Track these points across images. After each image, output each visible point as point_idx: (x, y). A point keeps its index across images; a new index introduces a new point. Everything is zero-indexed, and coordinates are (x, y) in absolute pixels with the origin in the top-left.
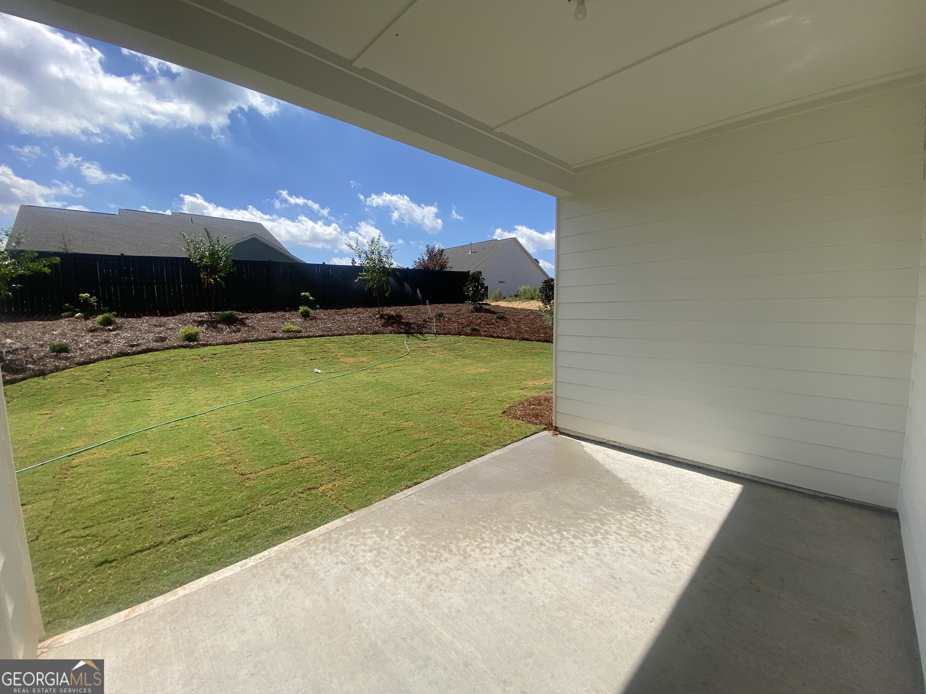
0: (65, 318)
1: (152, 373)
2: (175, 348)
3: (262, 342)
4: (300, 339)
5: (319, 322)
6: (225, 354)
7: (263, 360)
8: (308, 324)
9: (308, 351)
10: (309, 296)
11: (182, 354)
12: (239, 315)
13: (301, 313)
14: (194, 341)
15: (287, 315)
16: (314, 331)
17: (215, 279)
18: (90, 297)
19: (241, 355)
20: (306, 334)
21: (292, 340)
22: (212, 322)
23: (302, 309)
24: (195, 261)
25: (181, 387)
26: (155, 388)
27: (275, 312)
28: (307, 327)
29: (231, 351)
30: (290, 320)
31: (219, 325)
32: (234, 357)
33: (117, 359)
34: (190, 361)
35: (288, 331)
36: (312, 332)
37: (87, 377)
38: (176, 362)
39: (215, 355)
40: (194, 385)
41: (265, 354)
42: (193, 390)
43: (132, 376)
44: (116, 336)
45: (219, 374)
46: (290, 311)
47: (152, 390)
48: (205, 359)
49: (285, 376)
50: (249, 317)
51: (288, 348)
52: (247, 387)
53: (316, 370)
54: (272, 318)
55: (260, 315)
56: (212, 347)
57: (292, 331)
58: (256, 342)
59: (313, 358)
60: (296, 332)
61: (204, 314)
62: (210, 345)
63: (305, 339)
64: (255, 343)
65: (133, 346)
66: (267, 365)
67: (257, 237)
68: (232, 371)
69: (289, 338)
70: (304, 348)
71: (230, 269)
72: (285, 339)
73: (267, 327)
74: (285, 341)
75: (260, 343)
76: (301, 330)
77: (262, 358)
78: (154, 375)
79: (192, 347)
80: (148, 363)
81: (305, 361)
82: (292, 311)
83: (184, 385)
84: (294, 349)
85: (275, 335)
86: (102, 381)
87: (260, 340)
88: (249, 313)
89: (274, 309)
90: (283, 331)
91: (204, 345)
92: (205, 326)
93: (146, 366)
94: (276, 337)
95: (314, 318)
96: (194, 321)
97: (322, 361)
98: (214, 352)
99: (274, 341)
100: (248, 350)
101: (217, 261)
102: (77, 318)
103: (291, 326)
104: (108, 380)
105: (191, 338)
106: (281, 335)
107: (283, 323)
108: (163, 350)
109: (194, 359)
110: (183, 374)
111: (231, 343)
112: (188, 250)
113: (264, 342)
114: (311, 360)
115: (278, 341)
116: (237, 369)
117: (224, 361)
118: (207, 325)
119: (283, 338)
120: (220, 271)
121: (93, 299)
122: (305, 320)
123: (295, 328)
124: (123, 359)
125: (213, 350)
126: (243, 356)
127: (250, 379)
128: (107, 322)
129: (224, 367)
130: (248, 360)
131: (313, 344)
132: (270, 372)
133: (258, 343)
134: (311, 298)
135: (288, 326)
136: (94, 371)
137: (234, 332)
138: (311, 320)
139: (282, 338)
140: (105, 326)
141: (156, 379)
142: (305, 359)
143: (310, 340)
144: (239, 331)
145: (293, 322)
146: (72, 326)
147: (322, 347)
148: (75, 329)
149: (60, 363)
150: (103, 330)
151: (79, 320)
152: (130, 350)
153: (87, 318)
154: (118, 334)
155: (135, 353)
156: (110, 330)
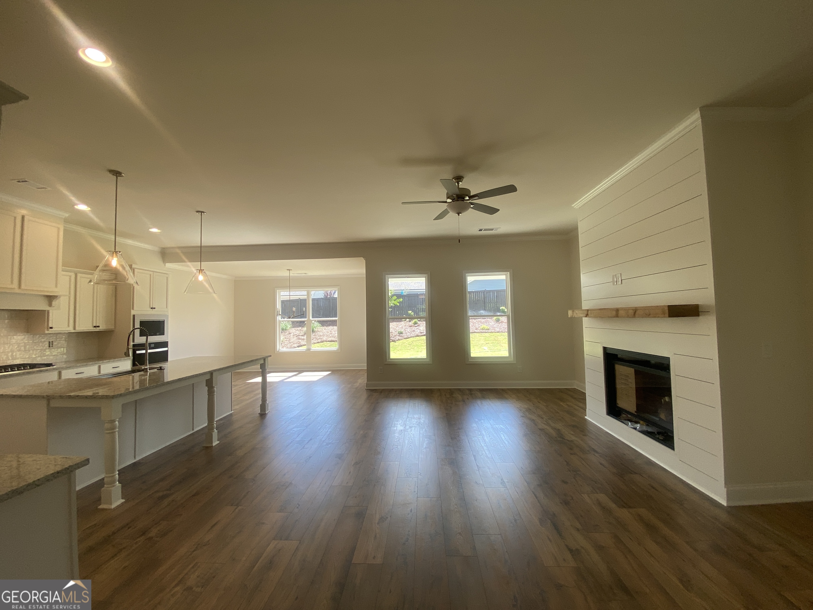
0: (404, 321)
18: (412, 313)
33: (416, 337)
44: (417, 329)
60: (487, 329)
65: (421, 333)
76: (489, 329)
86: (410, 345)
128: (415, 323)
146: (405, 324)
147: (495, 338)
148: (406, 325)
149: (400, 338)
150: (414, 326)
151: (407, 322)
152: (420, 334)
153: (410, 321)
154: (418, 328)
155: (421, 336)
156: (416, 327)
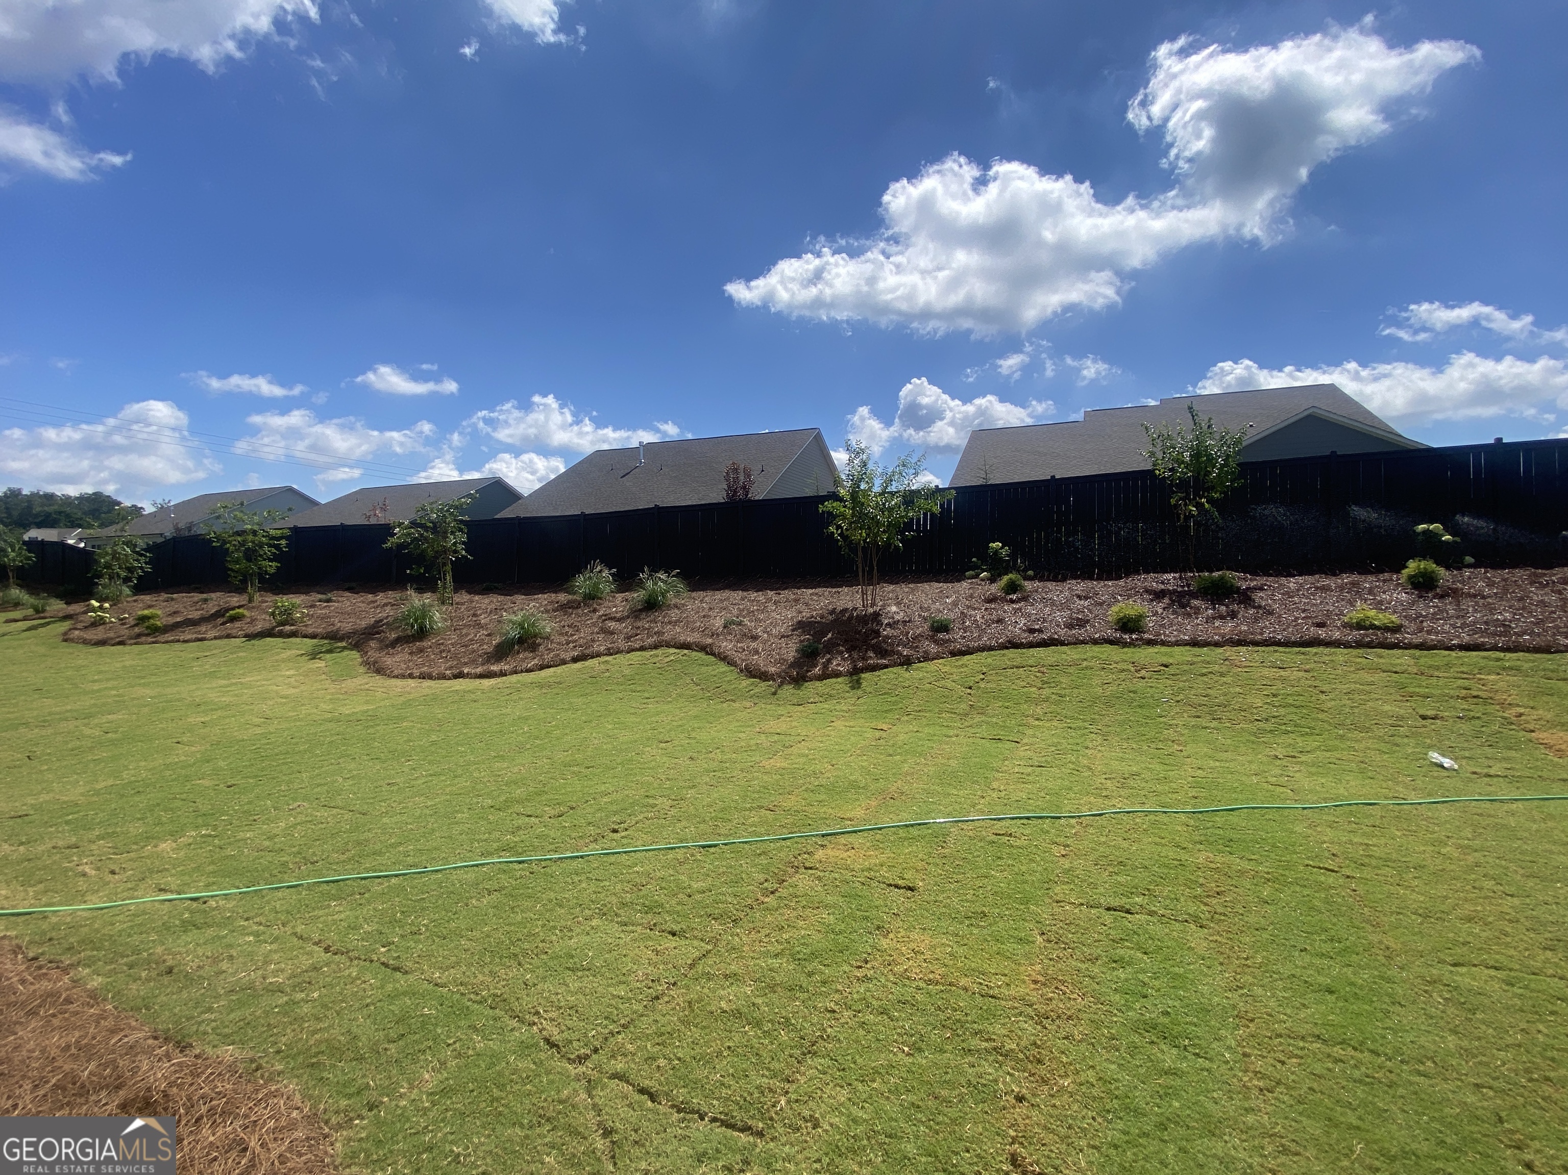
0: (968, 579)
1: (1045, 686)
2: (1095, 642)
3: (1281, 649)
4: (1395, 651)
5: (1468, 604)
6: (1185, 667)
7: (1274, 696)
8: (1429, 607)
9: (1417, 690)
10: (1443, 532)
11: (1104, 657)
12: (1245, 579)
13: (1410, 577)
14: (1131, 631)
15: (1368, 582)
16: (1444, 629)
17: (1199, 506)
18: (1002, 548)
19: (1222, 675)
20: (1417, 640)
21: (1369, 650)
22: (1181, 595)
23: (1413, 566)
24: (1164, 472)
25: (1080, 728)
26: (1038, 719)
27: (1335, 575)
28: (1421, 616)
29: (1203, 662)
30: (1375, 595)
31: (1195, 602)
32: (1205, 679)
33: (1002, 652)
34: (1113, 673)
35: (1359, 626)
36: (1437, 633)
37: (955, 677)
38: (1089, 672)
39: (1166, 666)
40: (1105, 729)
41: (1283, 680)
42: (1099, 739)
43: (1014, 687)
44: (1016, 611)
45: (1163, 714)
46: (1379, 571)
47: (1031, 721)
48: (1143, 673)
49: (1328, 754)
50: (1266, 585)
51: (1353, 672)
52: (1212, 763)
53: (1436, 755)
54: (1324, 589)
55: (1292, 583)
56: (1164, 649)
57: (1373, 627)
58: (1267, 646)
59: (1430, 713)
60: (1386, 629)
61: (1170, 576)
62: (1163, 643)
63: (1412, 651)
64: (1263, 648)
65: (1032, 631)
66: (1282, 711)
67: (1319, 411)
68: (1193, 712)
69: (1359, 645)
70: (1402, 678)
71: (1232, 481)
72: (1347, 645)
73: (1304, 611)
74: (1346, 651)
75: (1276, 651)
76: (1401, 626)
77: (1273, 690)
78: (1046, 692)
79: (1125, 645)
80: (1043, 666)
81: (1401, 718)
82: (1383, 572)
83: (1086, 724)
84: (1367, 677)
85: (1322, 633)
86: (970, 688)
87: (1279, 644)
88: (1271, 575)
89: (1331, 567)
90: (1345, 625)
91: (1150, 643)
92: (1166, 600)
93: (1039, 672)
94: (1322, 640)
95: (1453, 593)
96: (1147, 591)
97: (1465, 727)
98: (1165, 660)
99: (1313, 650)
100: (1244, 664)
101: (1206, 467)
102: (982, 580)
103: (1372, 613)
104: (979, 688)
105: (1128, 625)
106: (1337, 635)
107: (1352, 604)
108: (1075, 644)
109: (1123, 671)
110: (1095, 700)
111: (1206, 644)
112: (1152, 454)
113: (1287, 650)
114: (1424, 717)
115: (1327, 650)
116: (1206, 709)
117: (1181, 684)
118: (1171, 599)
119: (1343, 644)
120: (1213, 488)
121: (1006, 551)
122: (1421, 597)
123: (1381, 618)
124: (1011, 653)
125: (1166, 654)
126: (1228, 679)
127: (1229, 741)
128: (1012, 588)
129: (1178, 698)
130: (1238, 689)
131: (1438, 668)
132: (1287, 732)
133: (1271, 648)
134: (1447, 537)
135: (1362, 610)
136: (966, 669)
137: (1222, 617)
138: (1442, 597)
139: (1336, 644)
140: (1008, 593)
141: (1047, 700)
142: (1402, 712)
143: (1427, 658)
144: (1233, 615)
145: (1381, 602)
146: (971, 591)
147: (1466, 683)
148: (971, 596)
149: (933, 649)
150: (1004, 600)
151: (983, 583)
152: (1026, 638)
153: (992, 580)
154: (1020, 609)
155: (1031, 645)
156: (1012, 601)
